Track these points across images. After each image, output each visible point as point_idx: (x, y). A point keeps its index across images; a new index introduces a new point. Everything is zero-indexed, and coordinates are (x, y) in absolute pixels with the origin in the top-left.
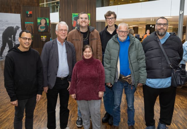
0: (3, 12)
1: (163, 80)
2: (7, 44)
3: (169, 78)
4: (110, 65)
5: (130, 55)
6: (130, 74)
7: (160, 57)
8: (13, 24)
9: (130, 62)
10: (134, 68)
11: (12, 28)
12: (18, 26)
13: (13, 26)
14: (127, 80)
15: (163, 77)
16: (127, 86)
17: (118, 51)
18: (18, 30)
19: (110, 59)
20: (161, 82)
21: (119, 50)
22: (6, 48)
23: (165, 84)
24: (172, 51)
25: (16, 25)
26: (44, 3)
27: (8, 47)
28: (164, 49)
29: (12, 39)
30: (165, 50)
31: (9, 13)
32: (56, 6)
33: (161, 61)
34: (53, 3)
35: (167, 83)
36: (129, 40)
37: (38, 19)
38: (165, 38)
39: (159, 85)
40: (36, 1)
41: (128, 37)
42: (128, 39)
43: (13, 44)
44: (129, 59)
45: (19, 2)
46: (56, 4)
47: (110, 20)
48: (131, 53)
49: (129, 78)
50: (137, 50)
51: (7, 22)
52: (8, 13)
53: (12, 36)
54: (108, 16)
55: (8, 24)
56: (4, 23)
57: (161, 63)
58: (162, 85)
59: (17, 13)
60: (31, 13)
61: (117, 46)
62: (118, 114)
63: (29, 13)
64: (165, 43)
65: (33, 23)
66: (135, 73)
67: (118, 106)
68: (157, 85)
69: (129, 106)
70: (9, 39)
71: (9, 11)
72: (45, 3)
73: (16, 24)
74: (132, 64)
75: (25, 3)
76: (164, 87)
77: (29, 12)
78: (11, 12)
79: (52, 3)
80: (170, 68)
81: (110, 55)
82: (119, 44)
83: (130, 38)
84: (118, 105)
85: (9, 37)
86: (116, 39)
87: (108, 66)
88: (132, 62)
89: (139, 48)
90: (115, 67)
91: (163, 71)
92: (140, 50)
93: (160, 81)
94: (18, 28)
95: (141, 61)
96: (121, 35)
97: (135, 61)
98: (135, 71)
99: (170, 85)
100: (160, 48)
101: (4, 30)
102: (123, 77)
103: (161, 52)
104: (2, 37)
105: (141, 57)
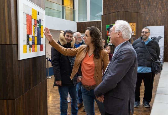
8: (156, 35)
13: (156, 36)
18: (160, 40)
38: (148, 41)
52: (154, 26)
71: (155, 24)
73: (158, 34)
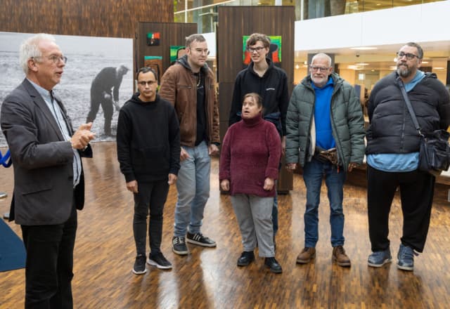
0: (93, 36)
1: (401, 156)
2: (101, 107)
3: (413, 154)
4: (296, 131)
5: (333, 111)
6: (335, 147)
7: (400, 116)
9: (333, 125)
10: (340, 134)
11: (113, 70)
12: (125, 66)
14: (329, 158)
15: (401, 150)
16: (330, 169)
17: (312, 106)
18: (124, 76)
19: (298, 120)
20: (397, 160)
21: (313, 102)
22: (98, 115)
23: (404, 164)
24: (424, 104)
25: (122, 64)
26: (184, 9)
27: (103, 115)
28: (411, 100)
29: (111, 95)
30: (411, 104)
31: (106, 36)
32: (214, 17)
33: (400, 122)
34: (205, 10)
35: (408, 163)
36: (332, 86)
37: (171, 50)
38: (414, 82)
39: (393, 165)
40: (166, 9)
41: (331, 79)
42: (331, 82)
43: (114, 106)
44: (331, 119)
45: (129, 12)
46: (212, 11)
47: (255, 52)
48: (335, 108)
49: (332, 153)
50: (347, 103)
51: (102, 56)
53: (112, 89)
54: (251, 44)
55: (104, 62)
56: (95, 60)
57: (400, 126)
58: (398, 165)
59: (124, 37)
60: (159, 37)
61: (310, 96)
62: (313, 224)
63: (153, 38)
64: (412, 90)
65: (161, 58)
66: (342, 143)
67: (312, 208)
68: (390, 164)
69: (334, 208)
70: (104, 95)
72: (186, 10)
74: (338, 127)
75: (142, 12)
76: (402, 169)
77: (153, 35)
78: (111, 34)
79: (203, 9)
80: (419, 136)
81: (298, 112)
82: (313, 92)
83: (333, 81)
84: (314, 205)
85: (105, 92)
86: (309, 83)
87: (293, 132)
88: (337, 124)
89: (349, 97)
90: (306, 133)
91: (402, 139)
92: (353, 102)
93: (395, 158)
94: (125, 70)
95: (354, 123)
96: (316, 75)
97: (341, 122)
98: (343, 141)
99: (415, 167)
100: (402, 99)
101: (96, 76)
102: (323, 152)
103: (404, 107)
104: (90, 92)
105: (355, 115)
